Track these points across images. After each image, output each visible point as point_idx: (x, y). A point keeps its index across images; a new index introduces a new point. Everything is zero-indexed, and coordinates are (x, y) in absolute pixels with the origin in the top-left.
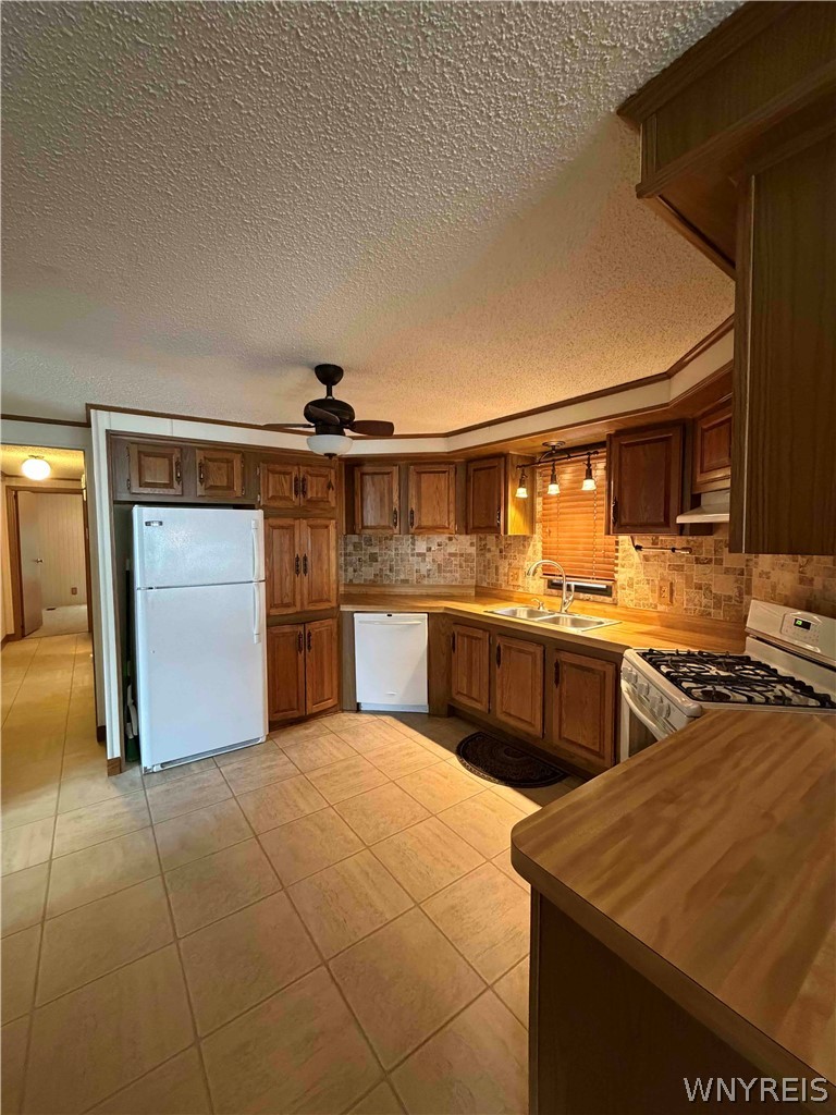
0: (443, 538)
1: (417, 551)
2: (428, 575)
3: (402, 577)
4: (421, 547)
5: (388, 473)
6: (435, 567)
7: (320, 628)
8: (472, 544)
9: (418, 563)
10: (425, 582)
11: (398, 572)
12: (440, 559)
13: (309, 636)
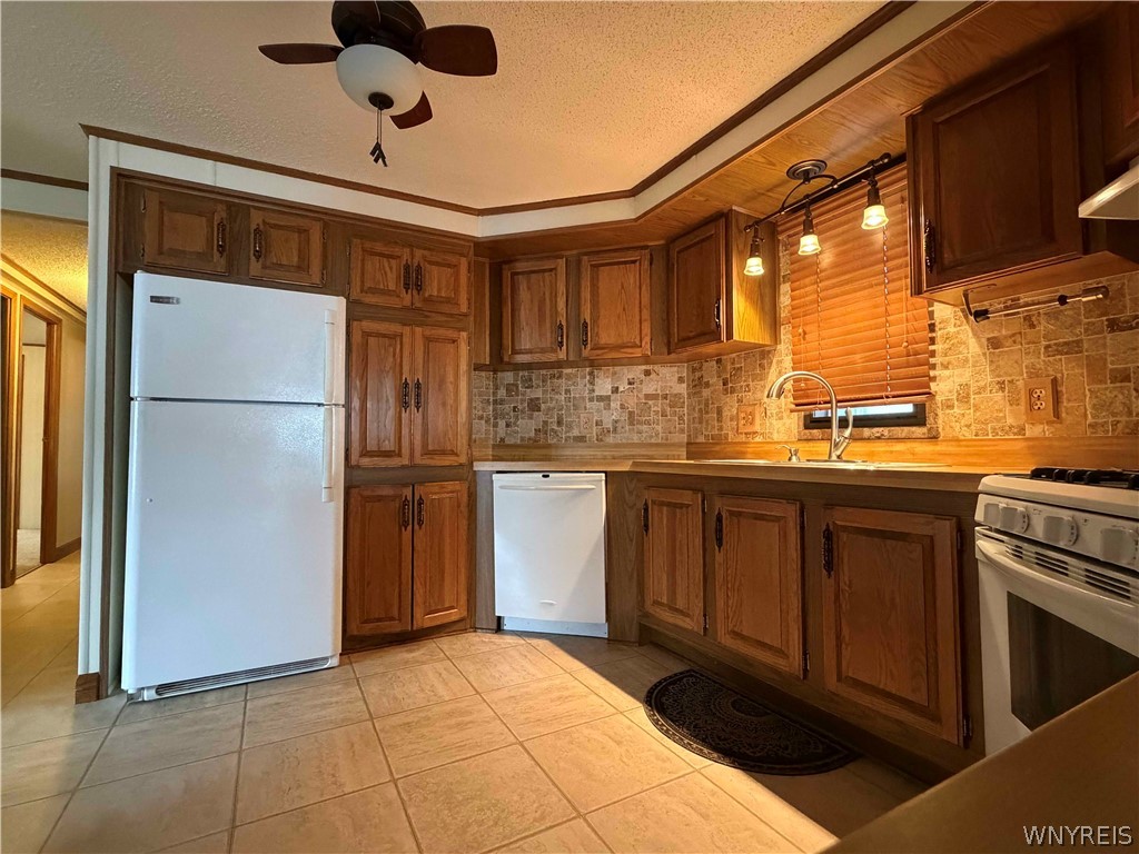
0: (636, 372)
1: (596, 393)
2: (615, 429)
3: (576, 432)
4: (604, 386)
5: (551, 270)
6: (625, 416)
7: (441, 494)
8: (681, 380)
9: (598, 411)
10: (610, 439)
11: (569, 427)
12: (632, 404)
13: (420, 504)
